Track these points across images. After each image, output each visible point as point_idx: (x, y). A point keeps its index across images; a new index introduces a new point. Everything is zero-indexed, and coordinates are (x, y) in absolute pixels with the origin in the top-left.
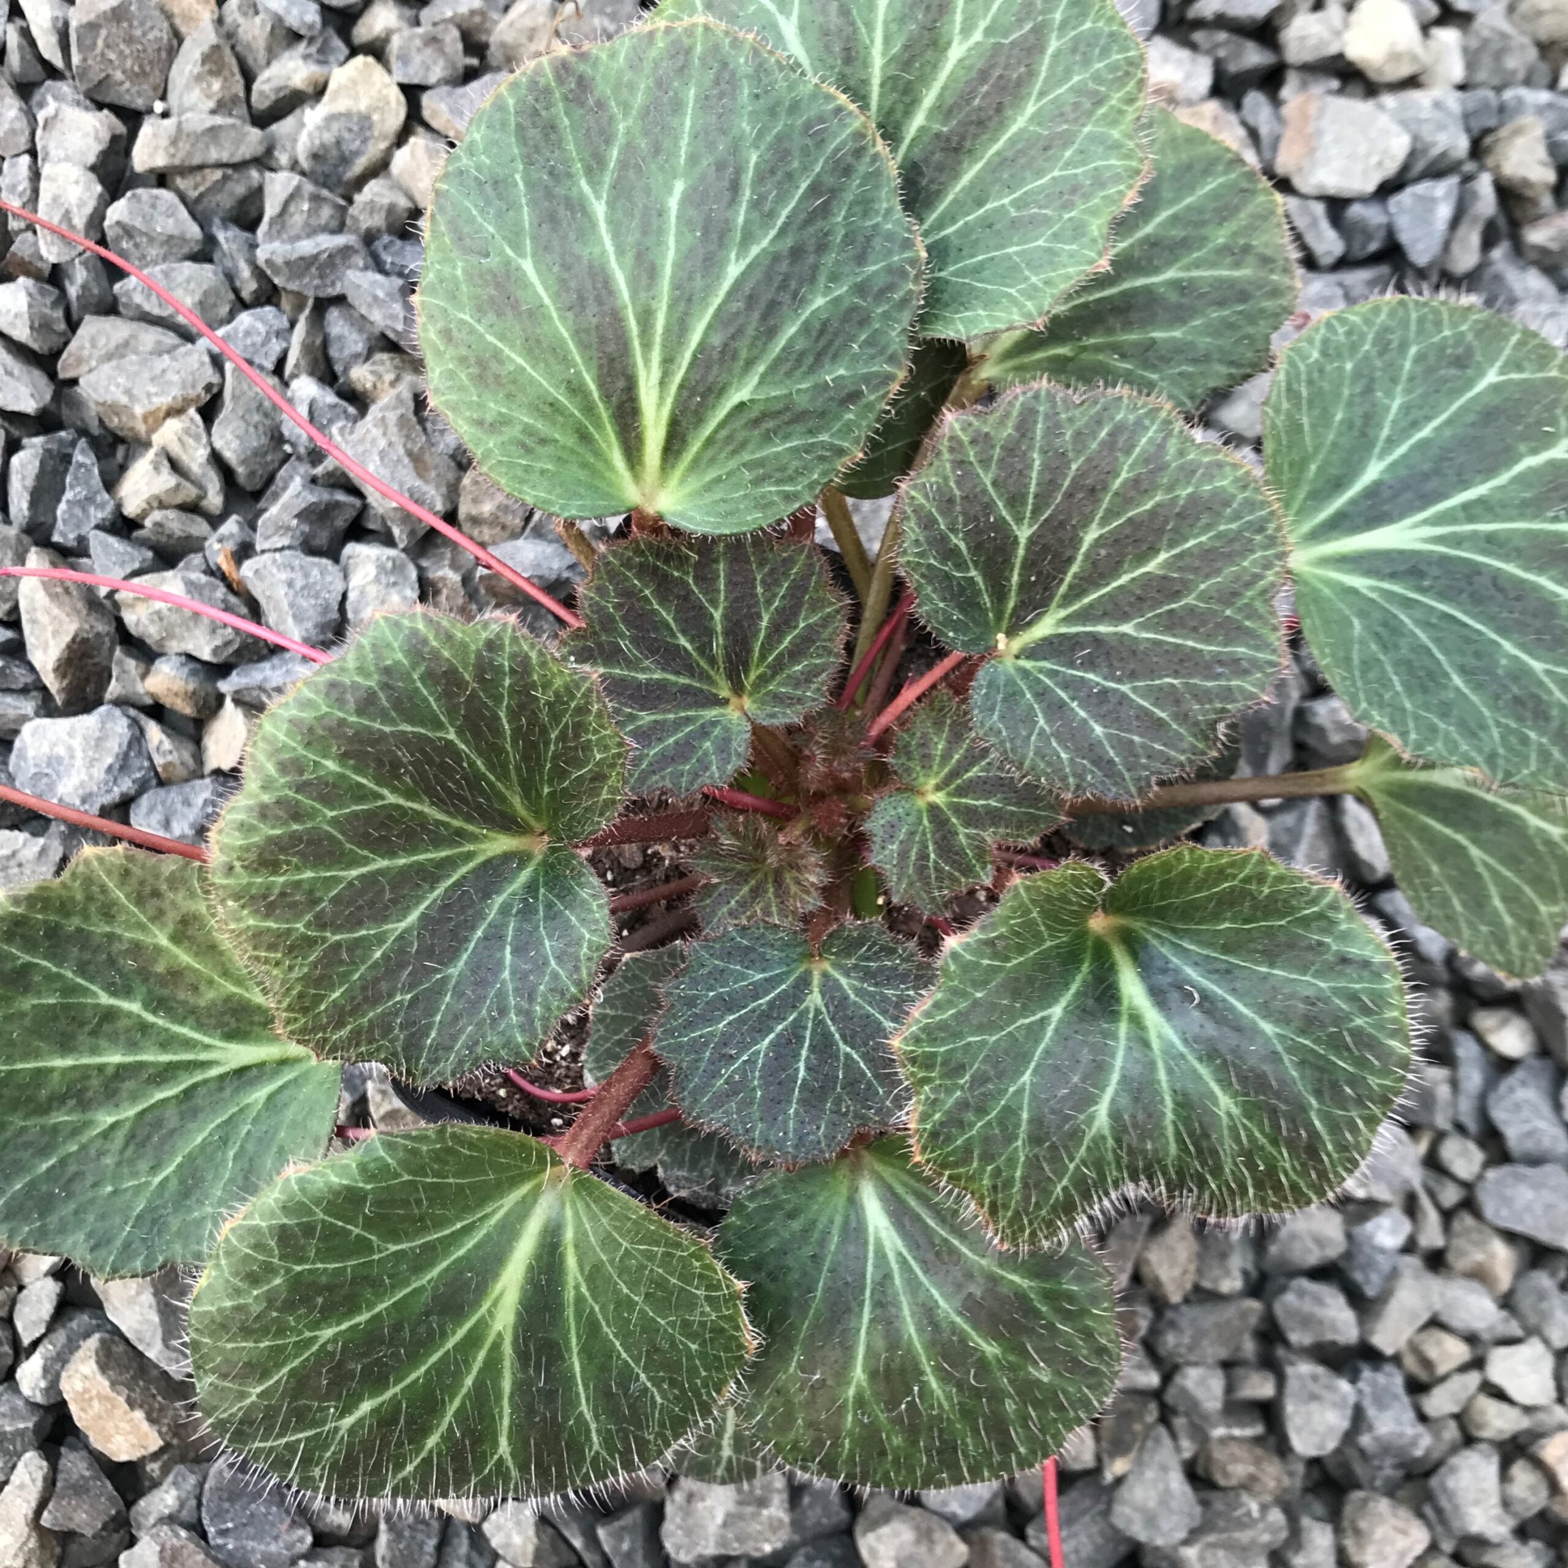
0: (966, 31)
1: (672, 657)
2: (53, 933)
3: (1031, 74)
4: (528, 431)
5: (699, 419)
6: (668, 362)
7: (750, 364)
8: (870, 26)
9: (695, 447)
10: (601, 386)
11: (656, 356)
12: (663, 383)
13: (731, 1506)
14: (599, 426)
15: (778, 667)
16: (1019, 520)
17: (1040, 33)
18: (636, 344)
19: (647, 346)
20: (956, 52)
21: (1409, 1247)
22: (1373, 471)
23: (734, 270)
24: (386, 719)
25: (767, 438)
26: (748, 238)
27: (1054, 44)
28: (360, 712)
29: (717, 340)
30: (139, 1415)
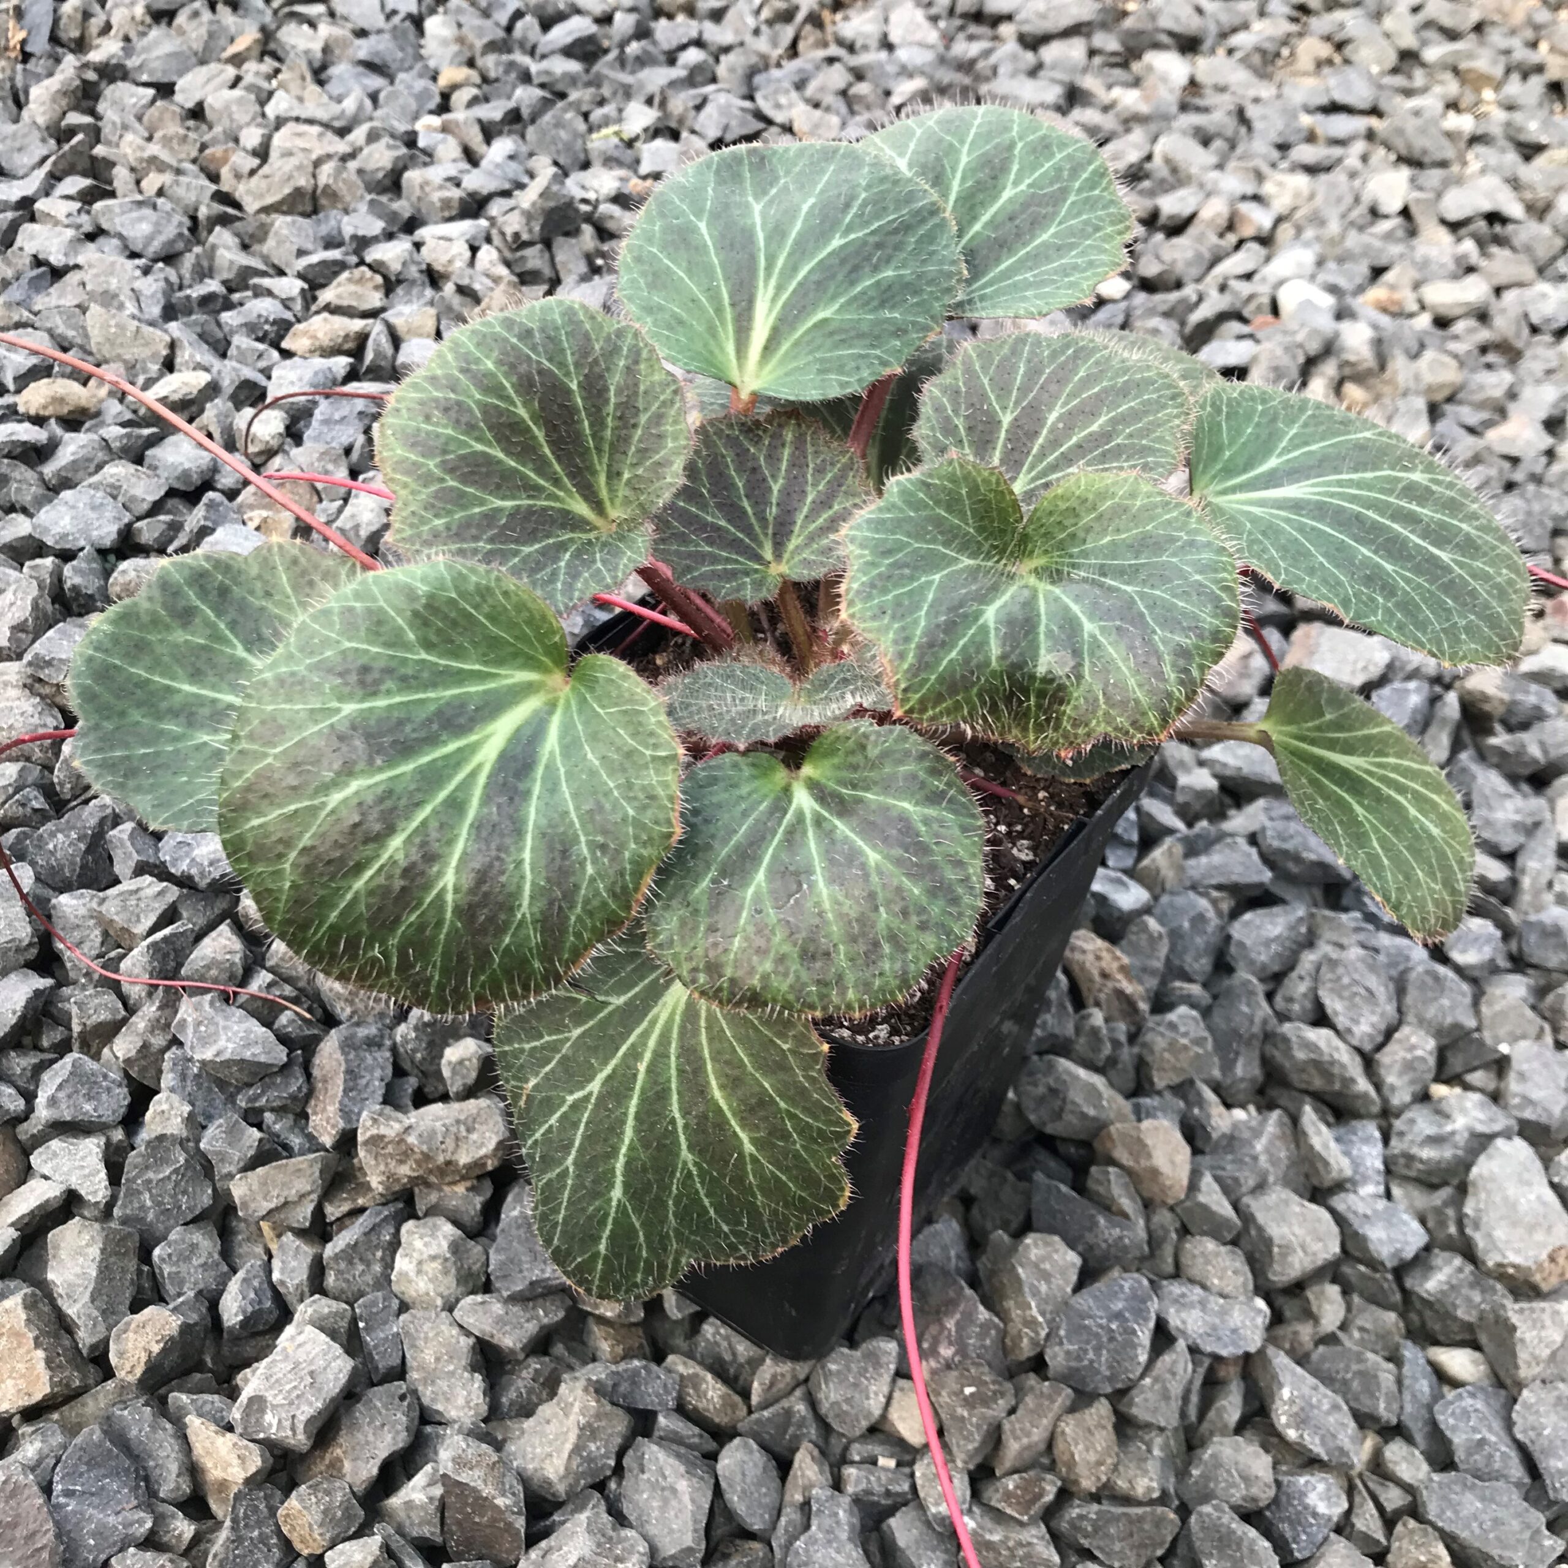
0: (1016, 183)
1: (735, 514)
2: (224, 592)
3: (1055, 214)
4: (674, 316)
5: (793, 328)
6: (780, 288)
7: (834, 298)
8: (954, 170)
9: (785, 346)
10: (731, 296)
11: (773, 282)
12: (774, 300)
13: (587, 1552)
14: (723, 322)
15: (811, 538)
16: (1004, 408)
17: (1064, 192)
18: (761, 274)
19: (768, 276)
20: (1007, 194)
21: (1343, 1527)
22: (1273, 462)
23: (836, 242)
24: (534, 348)
25: (836, 346)
26: (849, 229)
27: (1072, 198)
28: (520, 338)
29: (815, 277)
30: (40, 1354)
